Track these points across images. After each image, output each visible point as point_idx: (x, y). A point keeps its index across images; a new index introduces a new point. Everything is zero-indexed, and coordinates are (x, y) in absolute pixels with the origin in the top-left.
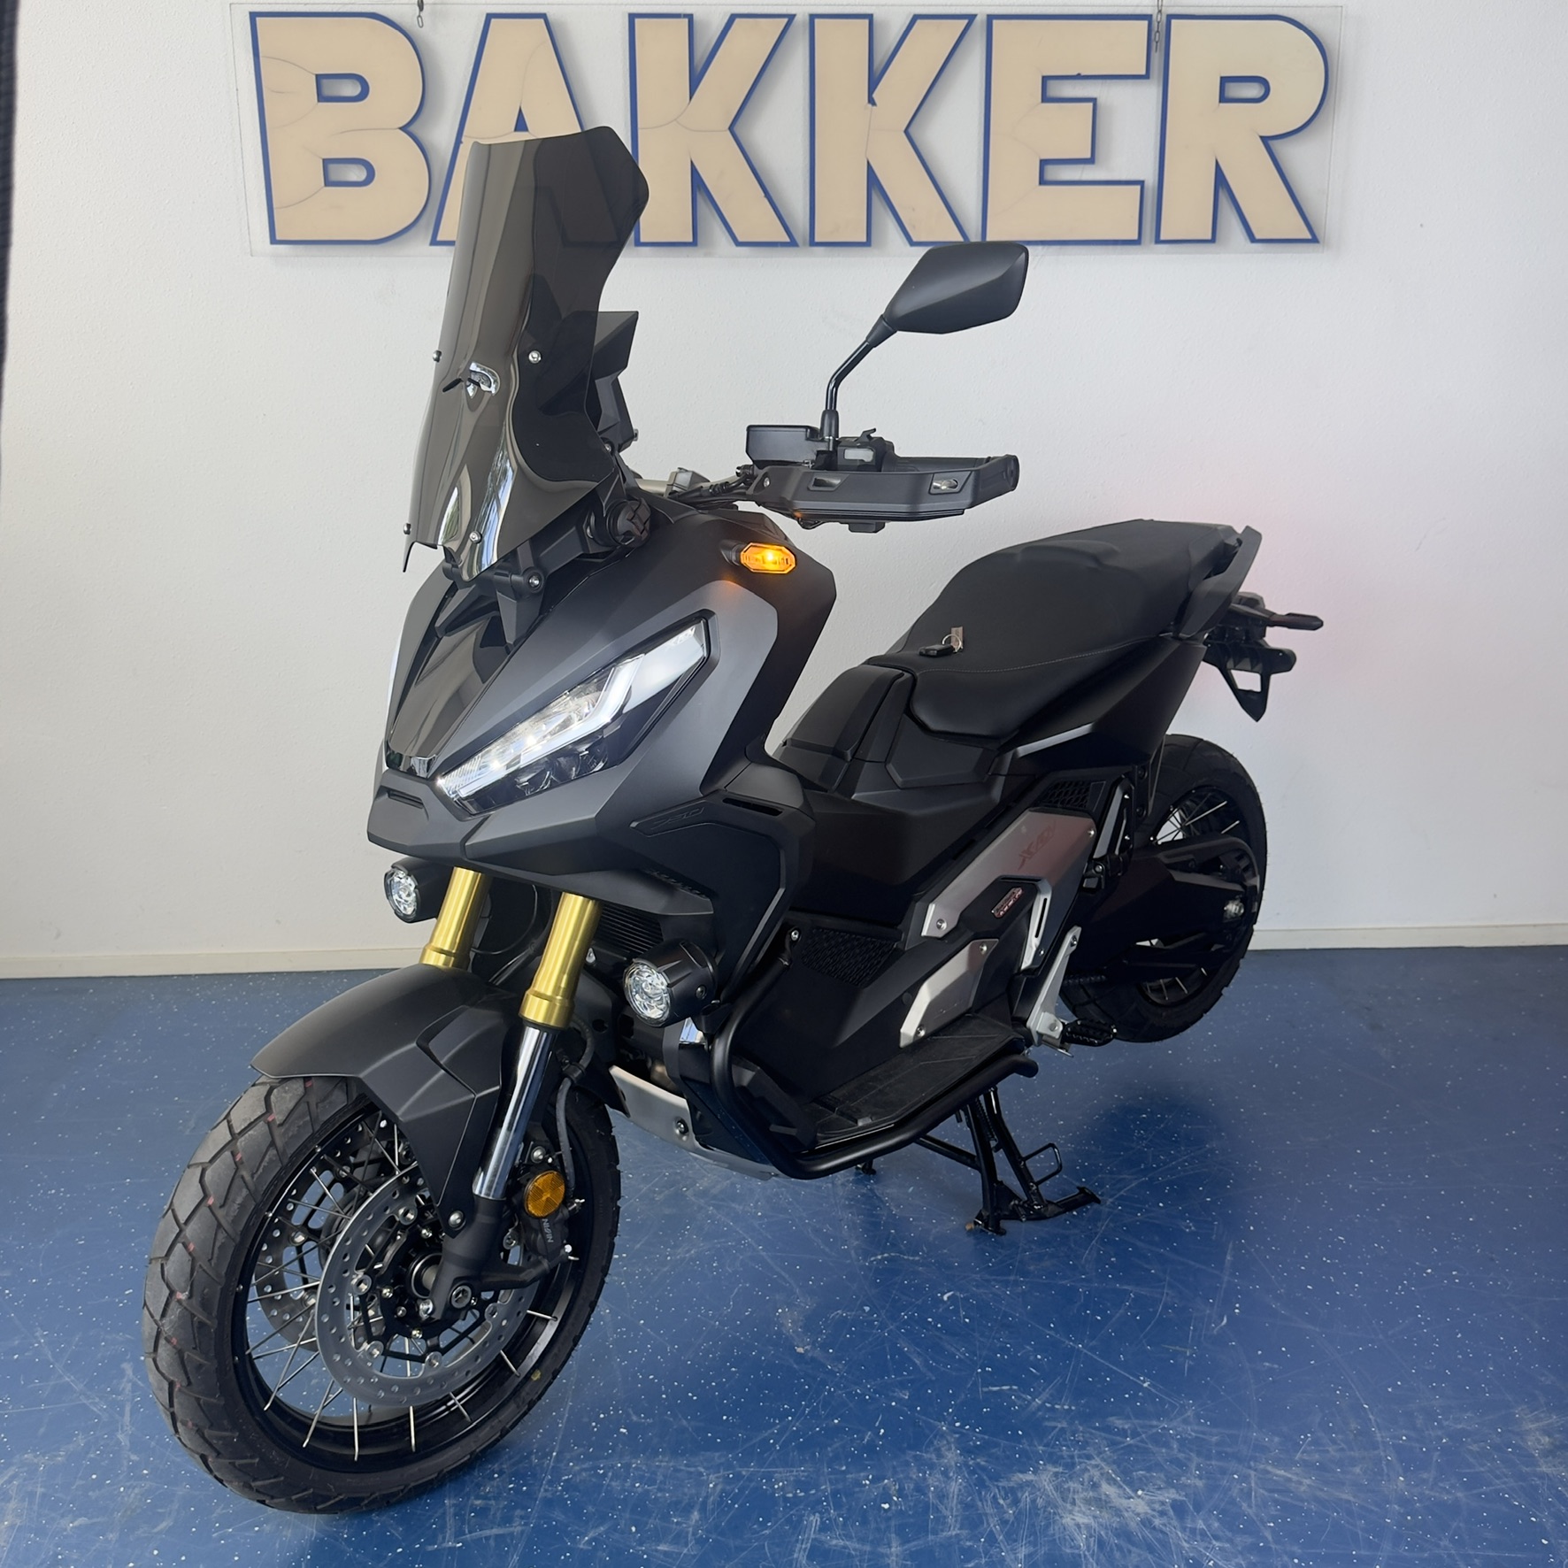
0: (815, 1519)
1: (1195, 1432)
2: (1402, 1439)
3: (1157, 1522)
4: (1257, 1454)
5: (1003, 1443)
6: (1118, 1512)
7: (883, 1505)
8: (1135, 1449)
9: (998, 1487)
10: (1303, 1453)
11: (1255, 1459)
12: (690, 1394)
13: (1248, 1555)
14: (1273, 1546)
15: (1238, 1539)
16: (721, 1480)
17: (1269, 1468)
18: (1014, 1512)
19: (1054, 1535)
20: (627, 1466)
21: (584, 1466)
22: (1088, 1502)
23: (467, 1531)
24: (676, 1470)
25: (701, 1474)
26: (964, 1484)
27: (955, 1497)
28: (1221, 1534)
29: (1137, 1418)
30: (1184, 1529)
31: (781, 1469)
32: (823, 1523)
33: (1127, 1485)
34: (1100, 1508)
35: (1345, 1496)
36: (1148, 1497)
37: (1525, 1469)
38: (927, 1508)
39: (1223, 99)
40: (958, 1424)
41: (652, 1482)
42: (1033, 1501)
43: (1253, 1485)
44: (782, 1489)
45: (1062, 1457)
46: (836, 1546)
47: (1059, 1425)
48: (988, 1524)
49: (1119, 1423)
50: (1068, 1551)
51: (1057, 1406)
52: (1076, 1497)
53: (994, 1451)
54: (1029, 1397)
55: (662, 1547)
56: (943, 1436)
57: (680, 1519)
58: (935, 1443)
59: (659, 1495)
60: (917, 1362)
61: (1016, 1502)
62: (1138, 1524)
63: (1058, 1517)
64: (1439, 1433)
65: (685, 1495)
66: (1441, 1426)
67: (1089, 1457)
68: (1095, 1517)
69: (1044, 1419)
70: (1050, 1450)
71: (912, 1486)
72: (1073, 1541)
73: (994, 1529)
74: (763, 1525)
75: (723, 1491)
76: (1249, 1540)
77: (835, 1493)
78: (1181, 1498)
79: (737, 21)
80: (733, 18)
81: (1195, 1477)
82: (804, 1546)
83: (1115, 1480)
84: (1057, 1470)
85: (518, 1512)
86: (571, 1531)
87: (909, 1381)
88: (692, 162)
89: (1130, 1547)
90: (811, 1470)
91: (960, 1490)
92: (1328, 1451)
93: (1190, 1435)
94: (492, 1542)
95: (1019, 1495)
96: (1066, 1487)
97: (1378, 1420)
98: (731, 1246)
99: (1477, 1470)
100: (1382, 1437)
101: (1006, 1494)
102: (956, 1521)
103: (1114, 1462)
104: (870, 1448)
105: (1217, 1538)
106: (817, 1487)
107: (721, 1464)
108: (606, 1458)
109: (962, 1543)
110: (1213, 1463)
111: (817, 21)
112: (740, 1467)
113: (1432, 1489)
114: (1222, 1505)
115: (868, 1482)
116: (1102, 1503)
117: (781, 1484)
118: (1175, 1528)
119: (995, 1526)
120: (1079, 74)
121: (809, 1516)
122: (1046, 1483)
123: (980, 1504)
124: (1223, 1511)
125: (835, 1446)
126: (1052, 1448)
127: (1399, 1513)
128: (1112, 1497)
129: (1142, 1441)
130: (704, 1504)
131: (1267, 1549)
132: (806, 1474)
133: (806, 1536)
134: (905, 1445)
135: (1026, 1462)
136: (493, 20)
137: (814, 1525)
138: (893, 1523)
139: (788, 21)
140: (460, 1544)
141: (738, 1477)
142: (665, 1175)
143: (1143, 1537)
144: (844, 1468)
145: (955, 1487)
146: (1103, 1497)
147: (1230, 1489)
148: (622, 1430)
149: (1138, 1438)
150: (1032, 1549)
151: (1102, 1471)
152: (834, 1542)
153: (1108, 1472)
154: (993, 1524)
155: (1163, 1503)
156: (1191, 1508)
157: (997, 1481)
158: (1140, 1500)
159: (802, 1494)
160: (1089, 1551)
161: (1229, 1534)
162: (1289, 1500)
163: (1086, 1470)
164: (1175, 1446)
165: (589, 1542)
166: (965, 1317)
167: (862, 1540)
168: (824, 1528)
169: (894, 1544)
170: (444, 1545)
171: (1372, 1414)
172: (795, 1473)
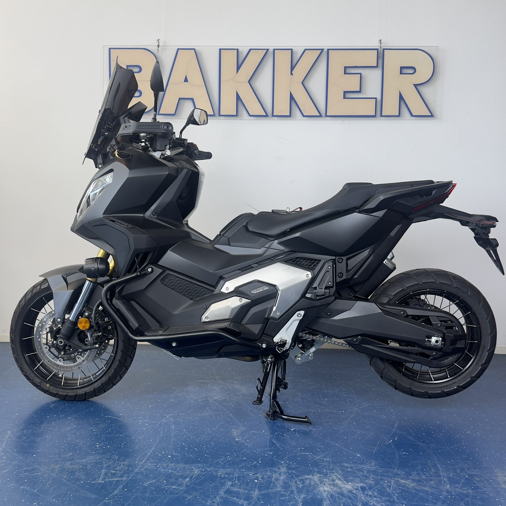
0: (230, 483)
1: (373, 468)
2: (451, 475)
3: (354, 491)
4: (396, 476)
5: (303, 467)
6: (340, 488)
7: (255, 481)
8: (351, 472)
9: (298, 479)
10: (413, 477)
11: (395, 477)
12: (195, 449)
13: (386, 503)
14: (396, 501)
15: (383, 498)
16: (199, 471)
17: (399, 480)
18: (302, 486)
19: (315, 492)
20: (168, 466)
21: (154, 464)
22: (330, 485)
23: (107, 478)
24: (184, 467)
25: (193, 469)
26: (286, 477)
27: (282, 480)
28: (377, 496)
29: (353, 464)
30: (364, 494)
31: (222, 469)
32: (232, 484)
33: (345, 481)
34: (334, 486)
35: (426, 489)
36: (352, 485)
37: (496, 486)
38: (271, 482)
39: (401, 73)
40: (287, 462)
41: (175, 470)
42: (310, 483)
43: (392, 484)
44: (220, 474)
45: (323, 472)
46: (235, 490)
47: (324, 464)
48: (292, 488)
49: (346, 465)
50: (319, 497)
51: (325, 459)
52: (326, 483)
53: (299, 469)
54: (315, 456)
55: (173, 487)
56: (282, 464)
57: (182, 480)
58: (278, 466)
59: (177, 473)
60: (278, 445)
61: (303, 483)
62: (347, 491)
63: (318, 488)
64: (465, 474)
65: (186, 474)
66: (466, 472)
67: (333, 473)
68: (331, 489)
69: (319, 462)
70: (319, 470)
71: (267, 476)
72: (322, 494)
73: (294, 490)
74: (211, 483)
75: (199, 474)
76: (387, 498)
77: (238, 477)
78: (364, 486)
79: (252, 50)
80: (250, 50)
81: (371, 481)
82: (223, 490)
83: (341, 480)
84: (321, 475)
85: (126, 475)
86: (143, 481)
87: (273, 450)
88: (237, 92)
89: (342, 497)
90: (232, 470)
91: (284, 478)
92: (422, 477)
93: (372, 469)
94: (115, 482)
95: (305, 481)
96: (323, 480)
97: (443, 470)
98: (221, 413)
99: (477, 485)
100: (443, 474)
101: (300, 481)
102: (280, 487)
103: (342, 475)
104: (255, 466)
105: (375, 497)
106: (233, 475)
107: (201, 467)
108: (161, 463)
109: (281, 492)
110: (379, 477)
111: (275, 51)
112: (207, 468)
113: (459, 489)
114: (379, 489)
115: (251, 475)
116: (334, 485)
117: (220, 473)
118: (360, 493)
119: (294, 489)
120: (356, 66)
121: (228, 482)
122: (316, 479)
123: (290, 483)
124: (380, 490)
125: (242, 465)
126: (321, 469)
127: (446, 495)
128: (339, 484)
129: (354, 470)
130: (192, 477)
131: (394, 501)
132: (230, 471)
133: (225, 487)
134: (268, 466)
135: (310, 472)
136: (179, 50)
137: (229, 484)
138: (257, 486)
139: (267, 51)
140: (103, 482)
141: (206, 470)
142: (204, 395)
143: (348, 495)
144: (244, 470)
145: (282, 478)
146: (336, 484)
147: (383, 484)
148: (169, 456)
149: (352, 469)
150: (306, 496)
151: (337, 477)
152: (235, 489)
153: (339, 477)
154: (294, 488)
155: (357, 487)
156: (368, 488)
157: (298, 477)
158: (349, 485)
159: (227, 476)
160: (327, 498)
161: (380, 496)
162: (405, 489)
163: (331, 476)
164: (365, 472)
165: (148, 484)
166: (297, 435)
167: (245, 490)
168: (232, 485)
169: (256, 491)
170: (97, 482)
171: (441, 468)
172: (226, 471)
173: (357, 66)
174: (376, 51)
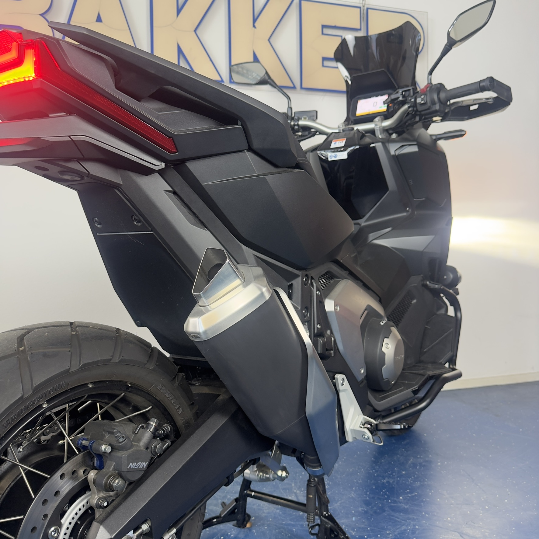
88: (178, 44)
120: (335, 26)
173: (338, 25)
174: (359, 9)
